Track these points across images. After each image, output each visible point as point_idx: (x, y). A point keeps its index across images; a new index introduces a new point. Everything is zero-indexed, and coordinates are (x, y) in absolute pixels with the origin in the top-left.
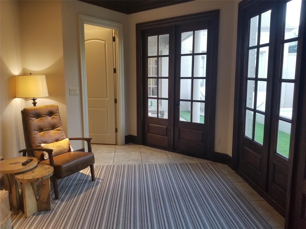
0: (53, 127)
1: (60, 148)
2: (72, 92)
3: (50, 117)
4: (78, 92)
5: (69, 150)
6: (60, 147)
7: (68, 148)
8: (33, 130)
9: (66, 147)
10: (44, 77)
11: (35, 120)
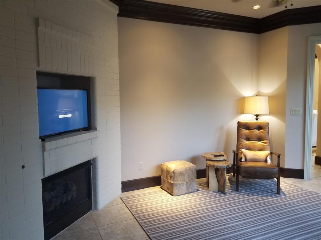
0: (260, 139)
1: (256, 157)
2: (294, 112)
3: (259, 130)
4: (301, 112)
5: (266, 161)
6: (256, 155)
7: (264, 159)
8: (240, 138)
9: (263, 157)
10: (267, 98)
11: (244, 130)
